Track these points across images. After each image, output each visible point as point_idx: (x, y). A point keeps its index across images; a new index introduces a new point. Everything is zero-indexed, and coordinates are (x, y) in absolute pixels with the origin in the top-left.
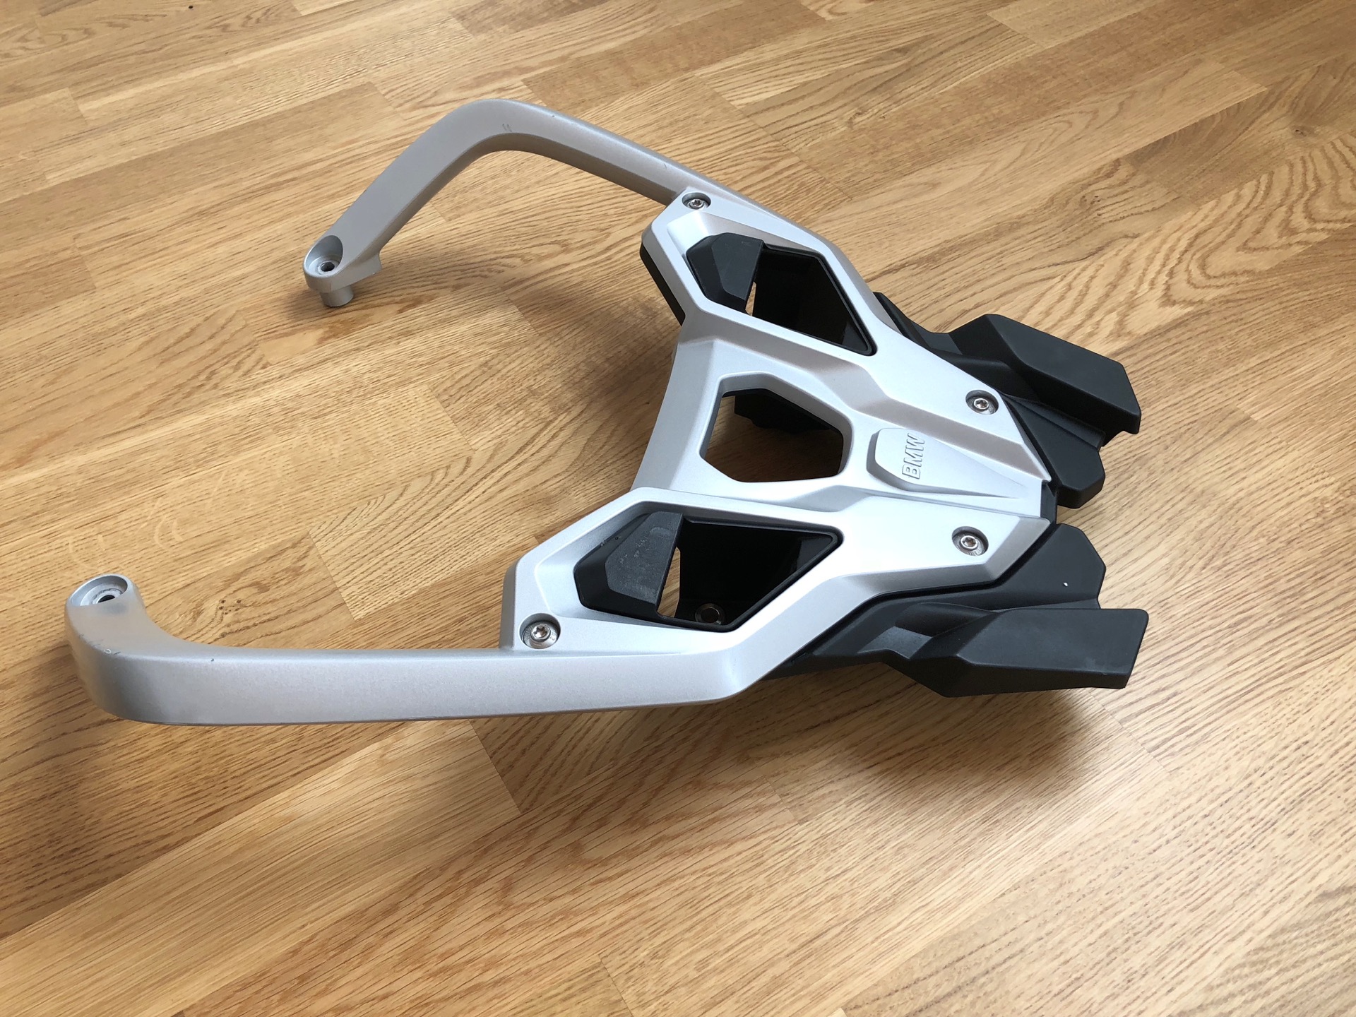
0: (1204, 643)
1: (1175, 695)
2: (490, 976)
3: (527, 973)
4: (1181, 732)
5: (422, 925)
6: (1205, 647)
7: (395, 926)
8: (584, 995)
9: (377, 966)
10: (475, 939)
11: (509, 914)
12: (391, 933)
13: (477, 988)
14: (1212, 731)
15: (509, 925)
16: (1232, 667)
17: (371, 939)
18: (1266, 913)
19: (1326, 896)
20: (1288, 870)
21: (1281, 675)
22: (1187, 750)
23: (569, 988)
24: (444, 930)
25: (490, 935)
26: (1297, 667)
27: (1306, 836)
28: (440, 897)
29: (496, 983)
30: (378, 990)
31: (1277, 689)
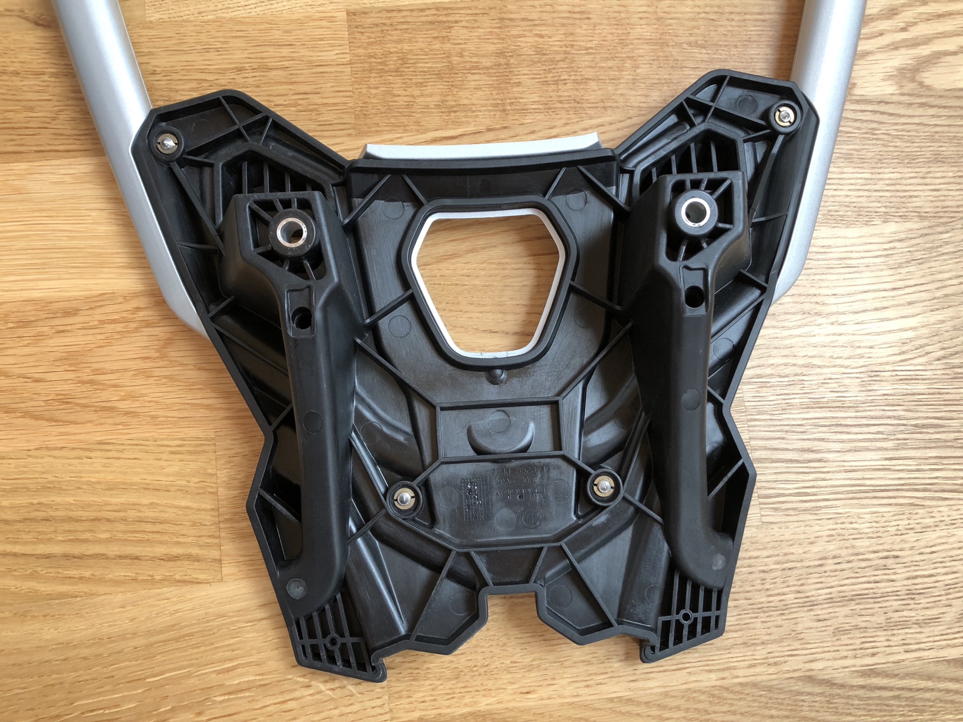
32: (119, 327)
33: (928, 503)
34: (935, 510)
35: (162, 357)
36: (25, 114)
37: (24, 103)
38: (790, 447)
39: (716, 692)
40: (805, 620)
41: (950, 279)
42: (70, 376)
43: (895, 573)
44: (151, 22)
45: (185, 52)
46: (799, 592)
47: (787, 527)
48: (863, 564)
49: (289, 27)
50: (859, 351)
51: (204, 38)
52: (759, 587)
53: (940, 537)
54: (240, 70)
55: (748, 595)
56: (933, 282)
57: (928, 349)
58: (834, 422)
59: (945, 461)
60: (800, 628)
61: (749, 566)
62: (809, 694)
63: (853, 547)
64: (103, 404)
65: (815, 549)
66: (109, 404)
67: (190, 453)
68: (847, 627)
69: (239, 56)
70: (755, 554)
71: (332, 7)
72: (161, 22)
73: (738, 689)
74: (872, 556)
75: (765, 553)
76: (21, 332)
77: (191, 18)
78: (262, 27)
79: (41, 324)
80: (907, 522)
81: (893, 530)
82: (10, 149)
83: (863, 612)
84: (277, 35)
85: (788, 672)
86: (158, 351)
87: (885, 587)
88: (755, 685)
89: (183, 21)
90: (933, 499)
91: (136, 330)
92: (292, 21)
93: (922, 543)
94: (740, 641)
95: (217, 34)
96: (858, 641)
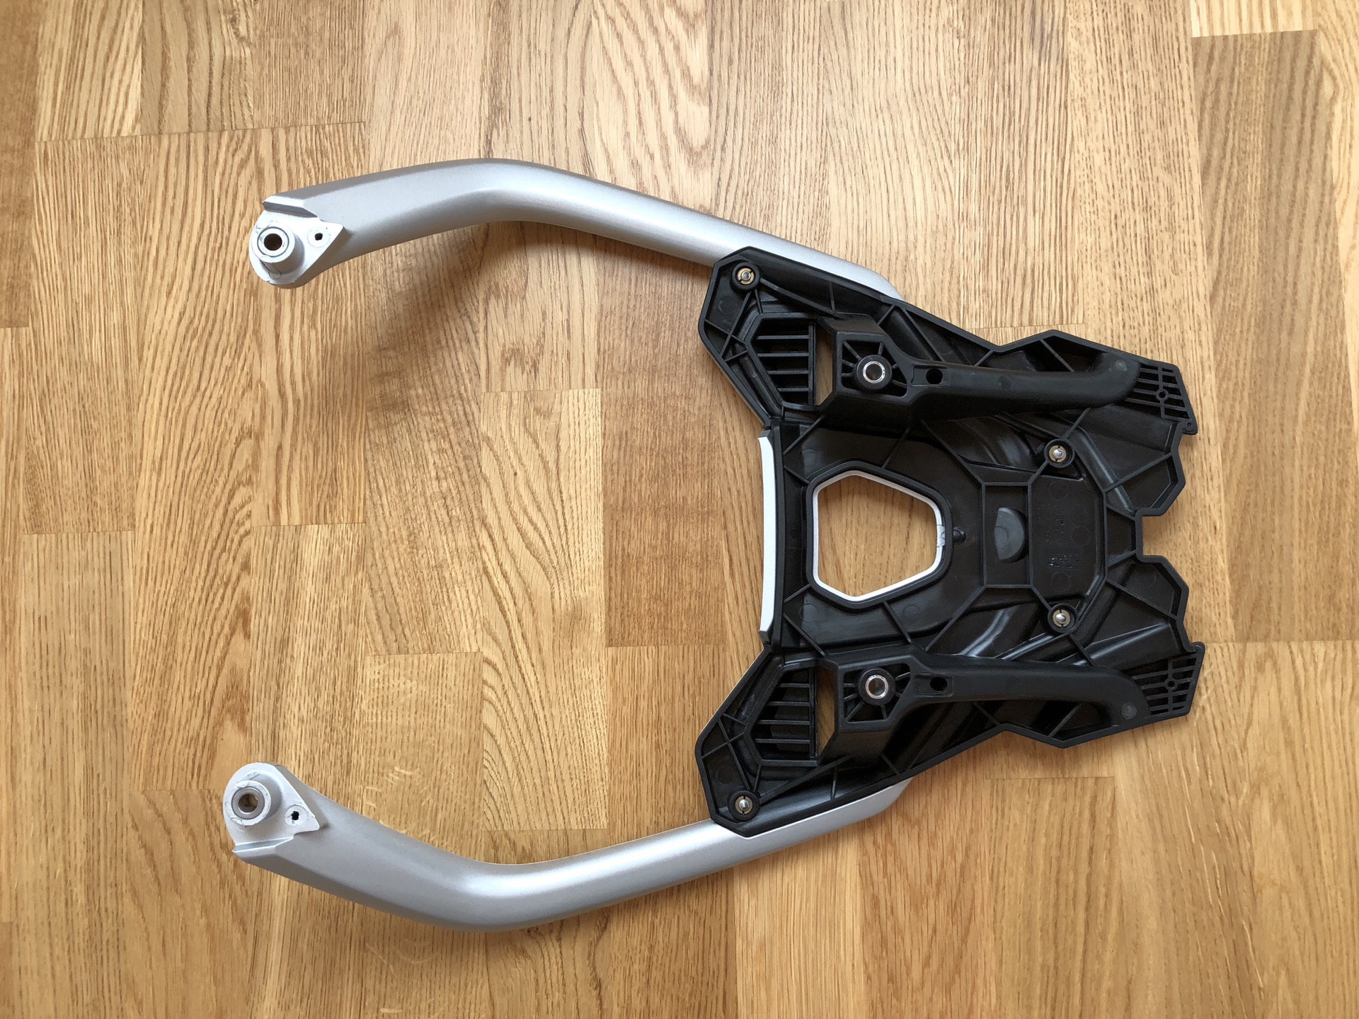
0: (1008, 217)
1: (1033, 271)
2: (960, 858)
3: (971, 832)
4: (1061, 290)
5: (899, 886)
6: (1012, 219)
7: (889, 904)
8: (1007, 803)
9: (910, 927)
10: (929, 855)
11: (924, 824)
12: (892, 908)
13: (963, 868)
14: (1073, 270)
15: (932, 827)
16: (1037, 215)
17: (889, 924)
18: (1201, 345)
19: (1213, 298)
20: (1185, 306)
21: (1062, 187)
22: (1076, 298)
23: (997, 810)
24: (911, 872)
25: (931, 844)
26: (1063, 172)
27: (1173, 276)
28: (885, 865)
29: (967, 855)
30: (927, 932)
31: (1070, 200)
32: (890, 859)
33: (1072, 185)
34: (1078, 180)
35: (918, 822)
36: (691, 940)
37: (680, 941)
38: (1020, 294)
39: (1221, 374)
40: (1164, 296)
41: (881, 144)
42: (932, 902)
43: (1129, 219)
44: (609, 824)
45: (638, 795)
46: (1142, 299)
47: (1088, 303)
48: (1121, 244)
49: (620, 700)
50: (941, 227)
51: (626, 777)
52: (1136, 331)
53: (1101, 178)
54: (658, 746)
55: (1143, 341)
56: (883, 158)
57: (942, 170)
58: (1000, 255)
59: (1038, 168)
60: (1171, 302)
61: (1119, 337)
62: (1224, 299)
63: (1106, 251)
64: (958, 875)
65: (1107, 283)
66: (958, 870)
67: (1003, 800)
68: (1171, 263)
69: (644, 746)
70: (1109, 332)
71: (602, 659)
72: (609, 815)
73: (1218, 357)
74: (1114, 237)
75: (1109, 323)
76: (891, 946)
77: (607, 788)
78: (618, 724)
79: (884, 928)
80: (1087, 205)
81: (1094, 217)
82: (723, 953)
83: (1160, 249)
84: (626, 710)
85: (1206, 315)
86: (913, 827)
87: (1140, 229)
88: (1216, 343)
89: (609, 795)
90: (1069, 181)
91: (893, 845)
92: (615, 697)
93: (1106, 194)
94: (1180, 351)
95: (623, 765)
96: (1184, 256)
